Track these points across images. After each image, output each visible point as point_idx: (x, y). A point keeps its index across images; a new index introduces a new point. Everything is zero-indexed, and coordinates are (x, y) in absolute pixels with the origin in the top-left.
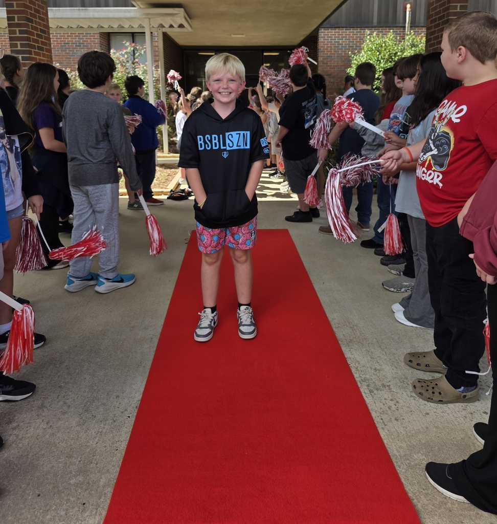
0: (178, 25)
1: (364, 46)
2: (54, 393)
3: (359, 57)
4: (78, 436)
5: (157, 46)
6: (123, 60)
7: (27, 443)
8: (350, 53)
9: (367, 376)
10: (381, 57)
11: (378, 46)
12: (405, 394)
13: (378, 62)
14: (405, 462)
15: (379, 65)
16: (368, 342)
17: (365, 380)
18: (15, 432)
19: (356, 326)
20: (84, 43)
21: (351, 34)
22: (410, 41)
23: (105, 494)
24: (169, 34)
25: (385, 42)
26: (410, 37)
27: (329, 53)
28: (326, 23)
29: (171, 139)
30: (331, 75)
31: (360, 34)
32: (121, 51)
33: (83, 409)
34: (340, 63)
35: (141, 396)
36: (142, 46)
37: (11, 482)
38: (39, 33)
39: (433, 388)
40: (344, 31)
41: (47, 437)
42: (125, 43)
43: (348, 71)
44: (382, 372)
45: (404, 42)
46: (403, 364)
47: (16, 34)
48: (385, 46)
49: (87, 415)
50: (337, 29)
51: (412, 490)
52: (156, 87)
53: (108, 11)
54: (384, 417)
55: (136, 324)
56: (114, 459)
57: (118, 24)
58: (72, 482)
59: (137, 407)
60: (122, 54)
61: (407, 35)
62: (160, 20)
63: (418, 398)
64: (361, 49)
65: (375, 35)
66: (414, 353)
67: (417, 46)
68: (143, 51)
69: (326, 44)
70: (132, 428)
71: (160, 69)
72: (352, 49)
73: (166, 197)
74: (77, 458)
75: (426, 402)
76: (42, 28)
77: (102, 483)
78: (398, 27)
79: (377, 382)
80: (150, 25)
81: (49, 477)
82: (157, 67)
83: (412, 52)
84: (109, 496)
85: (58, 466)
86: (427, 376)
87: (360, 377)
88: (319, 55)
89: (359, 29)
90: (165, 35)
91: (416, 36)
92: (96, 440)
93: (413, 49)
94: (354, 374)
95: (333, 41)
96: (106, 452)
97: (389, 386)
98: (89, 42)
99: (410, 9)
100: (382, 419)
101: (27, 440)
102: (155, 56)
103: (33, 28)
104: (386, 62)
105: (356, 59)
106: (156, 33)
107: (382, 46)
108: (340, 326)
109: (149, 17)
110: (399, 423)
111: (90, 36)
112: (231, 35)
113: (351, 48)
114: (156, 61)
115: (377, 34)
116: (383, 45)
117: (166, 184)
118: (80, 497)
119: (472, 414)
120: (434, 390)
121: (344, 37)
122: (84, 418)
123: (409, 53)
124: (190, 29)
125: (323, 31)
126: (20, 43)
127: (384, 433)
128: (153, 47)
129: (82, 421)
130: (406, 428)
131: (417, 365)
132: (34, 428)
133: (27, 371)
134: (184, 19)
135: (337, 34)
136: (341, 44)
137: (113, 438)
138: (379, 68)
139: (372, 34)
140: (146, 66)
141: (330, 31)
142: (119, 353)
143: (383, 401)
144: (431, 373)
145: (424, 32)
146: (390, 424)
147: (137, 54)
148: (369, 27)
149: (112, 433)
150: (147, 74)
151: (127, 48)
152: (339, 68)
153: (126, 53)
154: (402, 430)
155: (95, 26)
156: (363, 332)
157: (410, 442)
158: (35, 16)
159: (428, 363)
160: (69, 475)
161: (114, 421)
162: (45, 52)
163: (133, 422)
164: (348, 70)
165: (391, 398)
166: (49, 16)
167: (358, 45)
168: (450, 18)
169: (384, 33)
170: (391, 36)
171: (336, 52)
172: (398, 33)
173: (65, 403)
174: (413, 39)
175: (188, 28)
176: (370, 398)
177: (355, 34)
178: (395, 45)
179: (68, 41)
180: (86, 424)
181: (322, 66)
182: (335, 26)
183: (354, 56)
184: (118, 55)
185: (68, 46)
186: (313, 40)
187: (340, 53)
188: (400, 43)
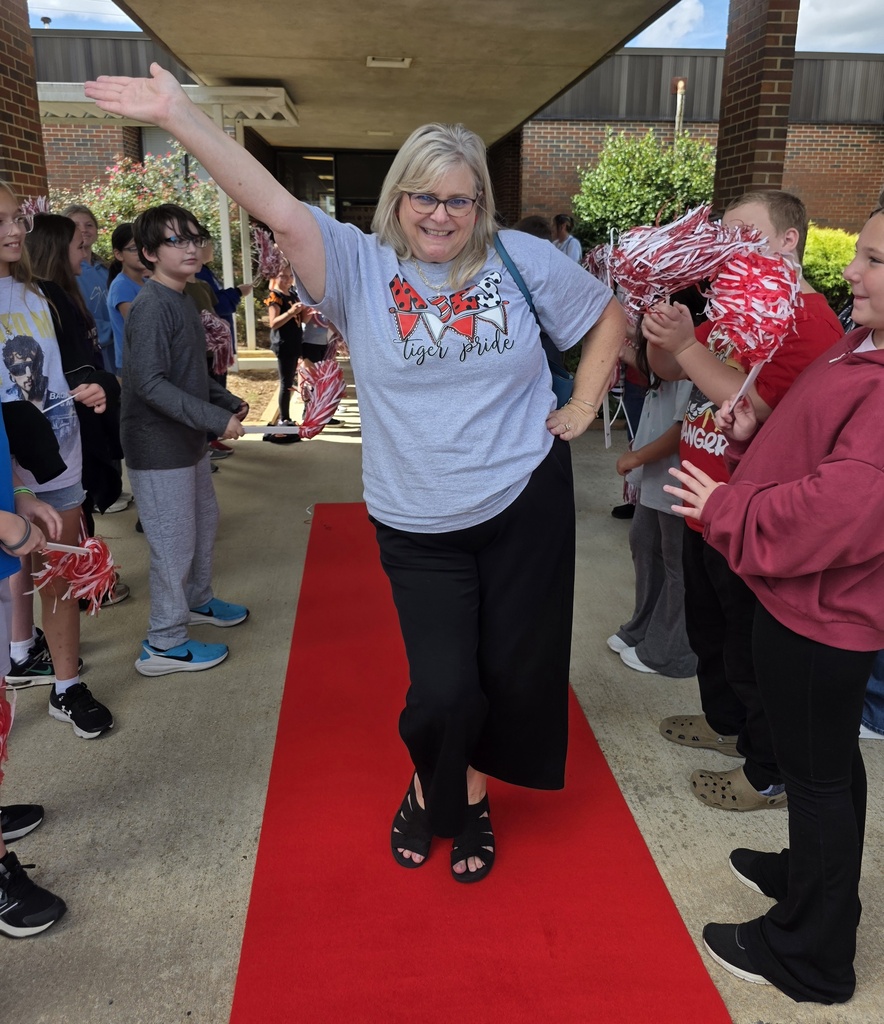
0: (272, 115)
1: (604, 155)
3: (595, 174)
6: (167, 173)
8: (578, 167)
9: (634, 772)
10: (633, 176)
11: (627, 156)
13: (628, 185)
15: (629, 192)
20: (93, 140)
21: (581, 132)
22: (683, 148)
24: (254, 128)
25: (639, 150)
26: (682, 141)
27: (541, 166)
30: (544, 205)
31: (596, 133)
32: (164, 157)
34: (561, 185)
39: (723, 788)
42: (172, 143)
43: (575, 200)
44: (656, 763)
45: (673, 149)
48: (640, 156)
50: (556, 123)
54: (665, 842)
60: (165, 163)
61: (678, 138)
62: (239, 107)
64: (597, 161)
65: (622, 135)
66: (675, 718)
67: (696, 158)
69: (536, 150)
72: (582, 160)
78: (661, 121)
79: (649, 782)
80: (222, 114)
87: (622, 773)
88: (524, 169)
89: (594, 123)
90: (248, 131)
91: (694, 140)
93: (688, 162)
94: (611, 769)
97: (669, 788)
98: (102, 138)
99: (683, 91)
100: (661, 846)
104: (642, 186)
105: (588, 179)
106: (232, 128)
107: (634, 156)
109: (222, 102)
110: (689, 853)
111: (104, 127)
112: (366, 131)
113: (580, 158)
115: (625, 134)
116: (637, 155)
117: (258, 411)
120: (725, 793)
121: (568, 138)
123: (681, 170)
124: (294, 123)
125: (531, 126)
127: (666, 871)
134: (284, 106)
135: (555, 131)
136: (562, 151)
138: (629, 197)
139: (616, 134)
140: (209, 184)
141: (543, 126)
143: (662, 815)
145: (706, 131)
146: (674, 854)
147: (193, 164)
148: (611, 121)
150: (212, 199)
151: (176, 152)
152: (558, 193)
153: (172, 160)
154: (693, 865)
164: (576, 198)
165: (673, 808)
167: (592, 152)
168: (759, 128)
169: (638, 132)
170: (650, 138)
171: (553, 164)
172: (662, 132)
173: (132, 836)
174: (688, 146)
175: (290, 121)
176: (641, 810)
177: (588, 133)
178: (658, 156)
179: (62, 135)
180: (174, 873)
181: (529, 189)
182: (553, 118)
183: (586, 172)
184: (160, 164)
185: (63, 144)
186: (512, 141)
187: (560, 165)
188: (665, 152)
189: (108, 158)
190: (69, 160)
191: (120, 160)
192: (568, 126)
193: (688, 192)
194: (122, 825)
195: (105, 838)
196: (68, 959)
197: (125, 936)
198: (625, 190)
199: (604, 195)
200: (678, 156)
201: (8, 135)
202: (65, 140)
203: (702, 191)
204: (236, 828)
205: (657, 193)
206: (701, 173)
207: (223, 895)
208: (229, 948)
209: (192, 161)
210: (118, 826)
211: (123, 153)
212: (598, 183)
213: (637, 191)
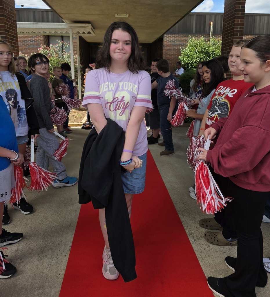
0: (87, 32)
1: (188, 44)
2: (23, 242)
4: (38, 267)
5: (76, 43)
6: (56, 50)
8: (180, 48)
9: (193, 232)
10: (197, 50)
11: (195, 44)
13: (196, 53)
15: (196, 55)
17: (192, 234)
20: (35, 40)
21: (181, 37)
24: (82, 36)
25: (199, 42)
27: (169, 48)
30: (170, 59)
31: (186, 38)
32: (56, 45)
33: (40, 251)
34: (175, 53)
36: (67, 43)
39: (215, 237)
41: (21, 267)
42: (58, 41)
44: (200, 229)
45: (209, 42)
48: (199, 44)
49: (42, 255)
50: (173, 35)
53: (49, 25)
54: (202, 254)
56: (58, 280)
57: (54, 31)
59: (69, 250)
60: (56, 47)
61: (211, 39)
62: (77, 30)
64: (186, 46)
67: (217, 44)
68: (67, 45)
69: (167, 43)
71: (77, 55)
74: (38, 280)
78: (206, 34)
79: (198, 235)
80: (72, 32)
82: (75, 54)
83: (214, 48)
85: (28, 284)
87: (189, 232)
88: (164, 49)
89: (185, 35)
90: (80, 38)
91: (216, 39)
92: (48, 269)
93: (214, 46)
94: (185, 230)
95: (171, 41)
96: (54, 276)
98: (38, 40)
99: (212, 25)
100: (201, 256)
104: (200, 53)
105: (183, 51)
109: (72, 28)
110: (210, 258)
111: (38, 37)
113: (181, 45)
114: (75, 51)
115: (195, 38)
116: (198, 44)
117: (80, 120)
120: (215, 239)
121: (177, 39)
122: (41, 257)
123: (212, 48)
124: (94, 35)
125: (166, 36)
127: (202, 264)
128: (73, 43)
130: (214, 261)
131: (206, 226)
134: (91, 30)
135: (173, 37)
136: (175, 43)
139: (192, 38)
140: (69, 53)
141: (169, 36)
143: (202, 246)
145: (220, 37)
146: (205, 258)
147: (64, 47)
148: (190, 34)
149: (57, 265)
150: (70, 58)
151: (59, 44)
152: (174, 56)
153: (58, 46)
154: (211, 262)
155: (42, 32)
156: (190, 206)
157: (216, 268)
158: (10, 29)
159: (212, 225)
160: (34, 290)
162: (15, 48)
164: (180, 57)
165: (205, 244)
166: (17, 27)
167: (185, 43)
168: (234, 33)
169: (199, 37)
170: (202, 39)
171: (173, 47)
172: (206, 37)
173: (30, 248)
174: (214, 41)
175: (93, 34)
176: (195, 244)
177: (183, 38)
178: (205, 44)
179: (26, 39)
180: (42, 260)
181: (165, 54)
182: (173, 33)
183: (183, 49)
184: (54, 47)
185: (26, 42)
186: (160, 40)
187: (175, 47)
188: (207, 43)
189: (39, 46)
190: (28, 46)
191: (42, 46)
192: (177, 36)
193: (214, 55)
194: (27, 244)
195: (21, 248)
196: (6, 287)
197: (25, 280)
199: (188, 56)
200: (211, 44)
201: (7, 36)
202: (27, 40)
203: (219, 54)
204: (63, 246)
205: (205, 55)
206: (218, 49)
207: (57, 267)
208: (58, 285)
209: (64, 46)
210: (26, 245)
211: (43, 44)
212: (187, 52)
213: (199, 55)
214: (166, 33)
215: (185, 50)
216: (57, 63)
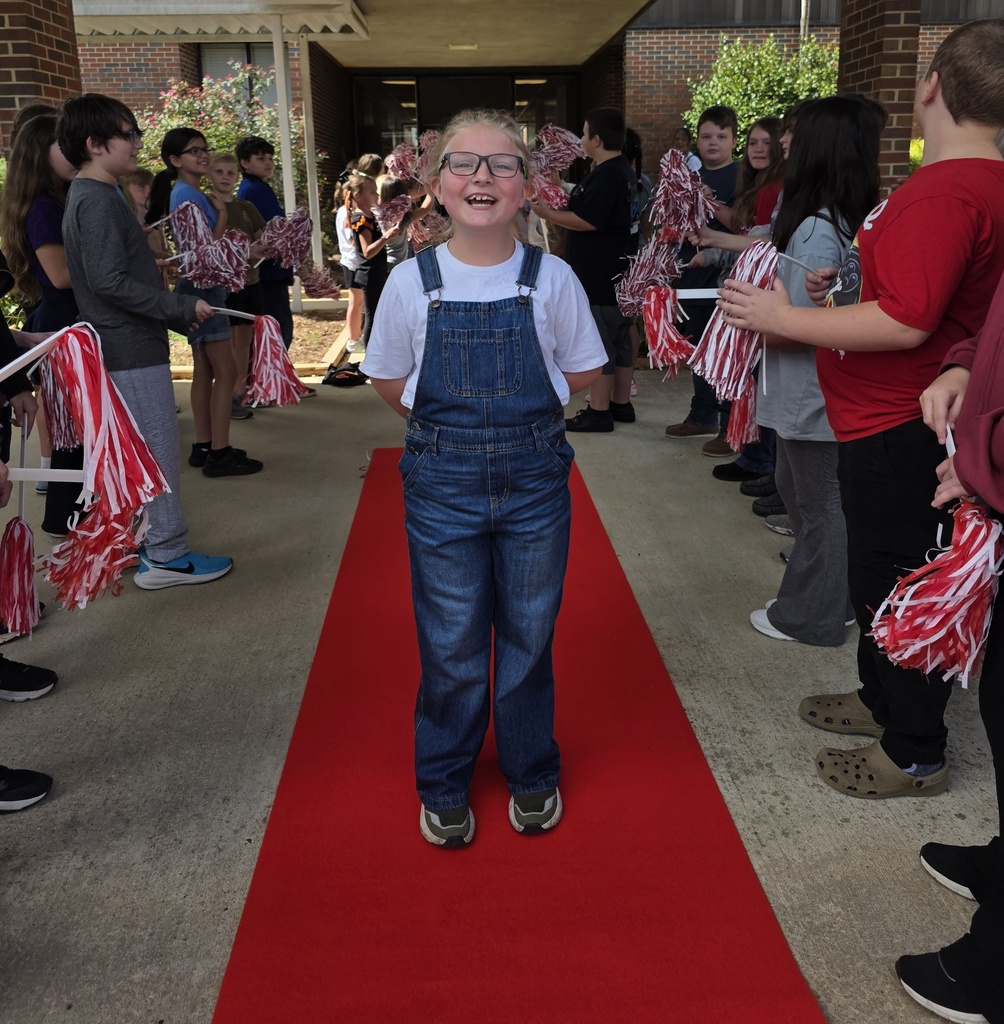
0: (339, 28)
1: (718, 65)
2: (96, 794)
4: (147, 883)
5: (298, 70)
6: (228, 98)
7: (43, 899)
8: (689, 80)
9: (728, 746)
10: (752, 87)
11: (744, 66)
12: (801, 781)
13: (746, 98)
14: (803, 920)
15: (748, 105)
16: (728, 676)
17: (721, 754)
18: (19, 877)
19: (704, 642)
20: (147, 65)
21: (691, 41)
22: (810, 54)
23: (203, 1000)
24: (322, 44)
25: (758, 58)
26: (808, 46)
27: (646, 80)
28: (639, 21)
29: (330, 259)
30: (650, 124)
31: (709, 42)
32: (225, 80)
33: (156, 826)
34: (669, 101)
35: (274, 796)
36: (268, 70)
37: (12, 981)
38: (55, 49)
39: (857, 767)
40: (677, 35)
41: (85, 885)
42: (233, 64)
43: (685, 117)
44: (755, 736)
45: (797, 56)
46: (798, 719)
47: (7, 53)
48: (760, 65)
49: (165, 839)
50: (663, 31)
51: (815, 977)
52: (296, 154)
54: (761, 829)
55: (261, 647)
56: (220, 929)
57: (217, 27)
58: (137, 977)
59: (265, 820)
60: (225, 87)
61: (804, 42)
62: (302, 19)
63: (827, 788)
64: (711, 72)
65: (738, 43)
66: (819, 697)
67: (824, 64)
68: (268, 80)
69: (641, 63)
70: (255, 863)
71: (303, 117)
72: (693, 72)
73: (319, 380)
74: (147, 929)
75: (843, 796)
76: (61, 39)
77: (196, 979)
78: (784, 26)
79: (745, 757)
80: (283, 27)
81: (90, 968)
82: (298, 112)
83: (813, 77)
84: (212, 1004)
85: (108, 945)
86: (844, 743)
87: (713, 748)
88: (627, 84)
89: (706, 31)
90: (315, 50)
91: (821, 45)
92: (184, 890)
93: (816, 71)
94: (700, 742)
95: (655, 56)
96: (204, 915)
97: (769, 765)
98: (158, 61)
100: (756, 833)
101: (44, 894)
102: (294, 89)
103: (42, 39)
104: (762, 99)
106: (295, 43)
107: (753, 65)
108: (672, 643)
109: (280, 11)
110: (791, 841)
111: (159, 50)
112: (447, 46)
113: (690, 70)
114: (296, 100)
115: (742, 42)
116: (756, 64)
117: (319, 353)
118: (152, 1008)
119: (933, 818)
120: (859, 772)
121: (677, 48)
122: (158, 845)
123: (807, 79)
124: (363, 36)
125: (633, 35)
126: (17, 72)
127: (761, 863)
128: (289, 71)
129: (154, 851)
130: (805, 850)
131: (826, 720)
132: (57, 868)
133: (42, 749)
134: (351, 16)
135: (662, 41)
136: (670, 62)
137: (218, 883)
138: (748, 110)
139: (733, 42)
140: (276, 110)
141: (648, 35)
142: (227, 709)
143: (759, 797)
144: (853, 737)
145: (836, 35)
146: (772, 843)
147: (257, 87)
148: (726, 27)
149: (216, 874)
150: (278, 126)
151: (237, 75)
152: (666, 111)
153: (233, 83)
154: (795, 855)
155: (170, 31)
156: (719, 655)
157: (812, 879)
158: (46, 16)
159: (848, 717)
160: (130, 965)
161: (220, 850)
162: (67, 89)
163: (258, 850)
164: (686, 115)
165: (773, 789)
166: (75, 14)
167: (705, 63)
168: (887, 13)
169: (757, 39)
170: (771, 44)
171: (661, 77)
172: (785, 38)
174: (816, 51)
175: (359, 34)
176: (733, 790)
177: (699, 42)
178: (780, 62)
179: (114, 60)
181: (633, 106)
182: (659, 26)
183: (697, 86)
184: (219, 88)
185: (116, 70)
186: (612, 54)
187: (669, 79)
188: (788, 60)
189: (165, 84)
190: (122, 87)
191: (176, 84)
194: (109, 802)
195: (88, 816)
198: (742, 103)
201: (37, 43)
202: (117, 65)
205: (780, 106)
208: (218, 946)
209: (256, 84)
210: (105, 803)
211: (180, 77)
212: (712, 97)
213: (757, 104)
214: (633, 27)
215: (708, 87)
216: (229, 147)
